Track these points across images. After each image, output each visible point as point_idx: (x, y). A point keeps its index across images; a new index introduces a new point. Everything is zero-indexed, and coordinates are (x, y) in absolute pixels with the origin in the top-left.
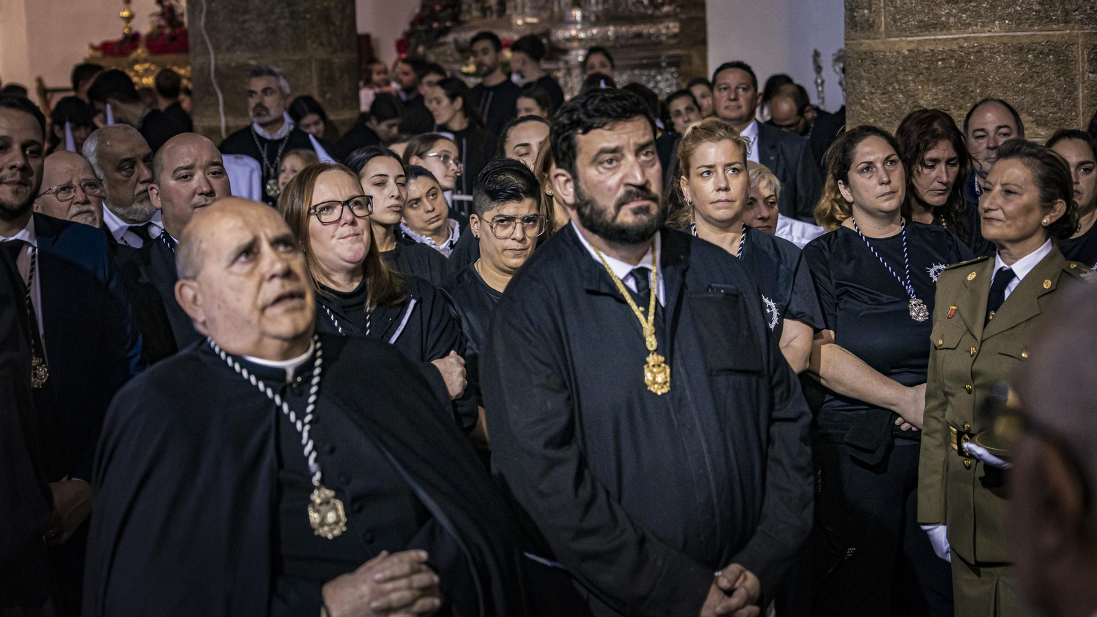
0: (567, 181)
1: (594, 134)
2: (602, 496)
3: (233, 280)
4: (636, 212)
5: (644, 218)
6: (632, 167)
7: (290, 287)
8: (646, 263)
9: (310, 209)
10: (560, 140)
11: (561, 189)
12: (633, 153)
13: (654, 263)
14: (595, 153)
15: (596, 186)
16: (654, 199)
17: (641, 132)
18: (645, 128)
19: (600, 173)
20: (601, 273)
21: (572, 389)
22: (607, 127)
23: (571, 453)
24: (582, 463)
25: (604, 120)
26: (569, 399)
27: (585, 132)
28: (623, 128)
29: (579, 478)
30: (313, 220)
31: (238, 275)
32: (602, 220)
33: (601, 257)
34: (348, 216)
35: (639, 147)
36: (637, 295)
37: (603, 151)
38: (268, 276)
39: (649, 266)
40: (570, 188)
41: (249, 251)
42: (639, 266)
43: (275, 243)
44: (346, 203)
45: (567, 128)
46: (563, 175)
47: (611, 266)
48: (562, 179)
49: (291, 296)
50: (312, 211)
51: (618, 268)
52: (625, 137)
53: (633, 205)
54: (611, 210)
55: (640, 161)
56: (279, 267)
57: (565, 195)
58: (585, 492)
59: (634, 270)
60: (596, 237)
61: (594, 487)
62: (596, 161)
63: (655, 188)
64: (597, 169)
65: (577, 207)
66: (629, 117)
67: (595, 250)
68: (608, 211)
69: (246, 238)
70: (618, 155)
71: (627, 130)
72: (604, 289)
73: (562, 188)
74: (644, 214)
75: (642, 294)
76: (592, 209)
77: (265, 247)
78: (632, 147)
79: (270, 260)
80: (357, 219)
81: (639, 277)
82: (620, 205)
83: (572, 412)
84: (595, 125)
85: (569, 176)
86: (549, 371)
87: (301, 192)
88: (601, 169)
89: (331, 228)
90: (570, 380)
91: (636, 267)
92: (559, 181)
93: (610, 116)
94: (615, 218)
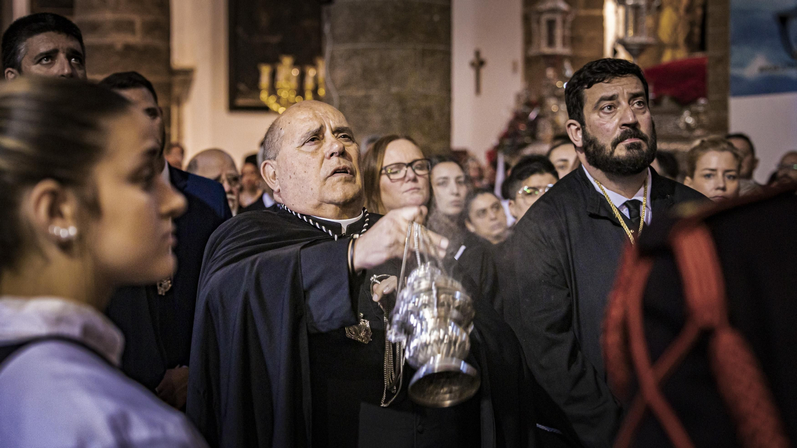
0: (578, 129)
1: (596, 87)
2: (590, 374)
3: (301, 156)
4: (629, 148)
5: (636, 152)
6: (625, 111)
7: (343, 163)
8: (639, 197)
9: (382, 169)
10: (571, 96)
11: (573, 136)
12: (627, 100)
13: (645, 195)
14: (596, 101)
15: (598, 127)
16: (644, 138)
17: (634, 85)
18: (637, 83)
19: (600, 117)
20: (602, 201)
21: (572, 288)
22: (606, 81)
23: (567, 338)
24: (576, 347)
25: (604, 75)
26: (569, 295)
27: (589, 87)
28: (618, 82)
29: (573, 356)
30: (384, 179)
31: (306, 153)
32: (602, 155)
33: (603, 190)
34: (411, 175)
35: (632, 96)
36: (630, 220)
37: (603, 99)
38: (328, 155)
39: (641, 199)
40: (579, 135)
41: (316, 137)
42: (633, 198)
43: (336, 131)
44: (410, 165)
45: (576, 85)
46: (575, 125)
47: (609, 196)
48: (573, 128)
49: (344, 170)
50: (383, 171)
51: (616, 198)
52: (621, 88)
53: (628, 142)
54: (609, 147)
55: (633, 108)
56: (336, 147)
57: (576, 141)
58: (576, 369)
59: (628, 201)
60: (599, 171)
61: (583, 365)
62: (598, 108)
63: (644, 129)
64: (599, 115)
65: (584, 149)
66: (624, 74)
67: (598, 184)
68: (606, 147)
69: (315, 126)
70: (614, 102)
71: (622, 83)
72: (603, 213)
73: (574, 134)
74: (636, 149)
75: (633, 220)
76: (595, 147)
77: (328, 133)
78: (626, 96)
79: (331, 143)
80: (418, 178)
81: (631, 206)
82: (615, 144)
83: (571, 305)
84: (597, 80)
85: (579, 125)
86: (555, 272)
87: (375, 157)
88: (602, 114)
89: (399, 183)
90: (571, 282)
91: (629, 200)
92: (571, 130)
93: (608, 72)
94: (612, 153)
